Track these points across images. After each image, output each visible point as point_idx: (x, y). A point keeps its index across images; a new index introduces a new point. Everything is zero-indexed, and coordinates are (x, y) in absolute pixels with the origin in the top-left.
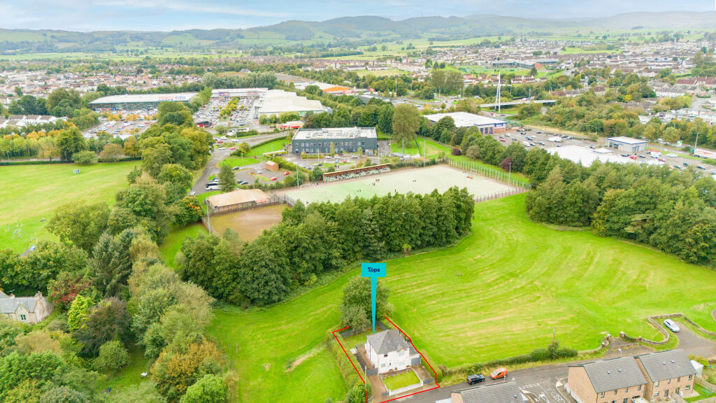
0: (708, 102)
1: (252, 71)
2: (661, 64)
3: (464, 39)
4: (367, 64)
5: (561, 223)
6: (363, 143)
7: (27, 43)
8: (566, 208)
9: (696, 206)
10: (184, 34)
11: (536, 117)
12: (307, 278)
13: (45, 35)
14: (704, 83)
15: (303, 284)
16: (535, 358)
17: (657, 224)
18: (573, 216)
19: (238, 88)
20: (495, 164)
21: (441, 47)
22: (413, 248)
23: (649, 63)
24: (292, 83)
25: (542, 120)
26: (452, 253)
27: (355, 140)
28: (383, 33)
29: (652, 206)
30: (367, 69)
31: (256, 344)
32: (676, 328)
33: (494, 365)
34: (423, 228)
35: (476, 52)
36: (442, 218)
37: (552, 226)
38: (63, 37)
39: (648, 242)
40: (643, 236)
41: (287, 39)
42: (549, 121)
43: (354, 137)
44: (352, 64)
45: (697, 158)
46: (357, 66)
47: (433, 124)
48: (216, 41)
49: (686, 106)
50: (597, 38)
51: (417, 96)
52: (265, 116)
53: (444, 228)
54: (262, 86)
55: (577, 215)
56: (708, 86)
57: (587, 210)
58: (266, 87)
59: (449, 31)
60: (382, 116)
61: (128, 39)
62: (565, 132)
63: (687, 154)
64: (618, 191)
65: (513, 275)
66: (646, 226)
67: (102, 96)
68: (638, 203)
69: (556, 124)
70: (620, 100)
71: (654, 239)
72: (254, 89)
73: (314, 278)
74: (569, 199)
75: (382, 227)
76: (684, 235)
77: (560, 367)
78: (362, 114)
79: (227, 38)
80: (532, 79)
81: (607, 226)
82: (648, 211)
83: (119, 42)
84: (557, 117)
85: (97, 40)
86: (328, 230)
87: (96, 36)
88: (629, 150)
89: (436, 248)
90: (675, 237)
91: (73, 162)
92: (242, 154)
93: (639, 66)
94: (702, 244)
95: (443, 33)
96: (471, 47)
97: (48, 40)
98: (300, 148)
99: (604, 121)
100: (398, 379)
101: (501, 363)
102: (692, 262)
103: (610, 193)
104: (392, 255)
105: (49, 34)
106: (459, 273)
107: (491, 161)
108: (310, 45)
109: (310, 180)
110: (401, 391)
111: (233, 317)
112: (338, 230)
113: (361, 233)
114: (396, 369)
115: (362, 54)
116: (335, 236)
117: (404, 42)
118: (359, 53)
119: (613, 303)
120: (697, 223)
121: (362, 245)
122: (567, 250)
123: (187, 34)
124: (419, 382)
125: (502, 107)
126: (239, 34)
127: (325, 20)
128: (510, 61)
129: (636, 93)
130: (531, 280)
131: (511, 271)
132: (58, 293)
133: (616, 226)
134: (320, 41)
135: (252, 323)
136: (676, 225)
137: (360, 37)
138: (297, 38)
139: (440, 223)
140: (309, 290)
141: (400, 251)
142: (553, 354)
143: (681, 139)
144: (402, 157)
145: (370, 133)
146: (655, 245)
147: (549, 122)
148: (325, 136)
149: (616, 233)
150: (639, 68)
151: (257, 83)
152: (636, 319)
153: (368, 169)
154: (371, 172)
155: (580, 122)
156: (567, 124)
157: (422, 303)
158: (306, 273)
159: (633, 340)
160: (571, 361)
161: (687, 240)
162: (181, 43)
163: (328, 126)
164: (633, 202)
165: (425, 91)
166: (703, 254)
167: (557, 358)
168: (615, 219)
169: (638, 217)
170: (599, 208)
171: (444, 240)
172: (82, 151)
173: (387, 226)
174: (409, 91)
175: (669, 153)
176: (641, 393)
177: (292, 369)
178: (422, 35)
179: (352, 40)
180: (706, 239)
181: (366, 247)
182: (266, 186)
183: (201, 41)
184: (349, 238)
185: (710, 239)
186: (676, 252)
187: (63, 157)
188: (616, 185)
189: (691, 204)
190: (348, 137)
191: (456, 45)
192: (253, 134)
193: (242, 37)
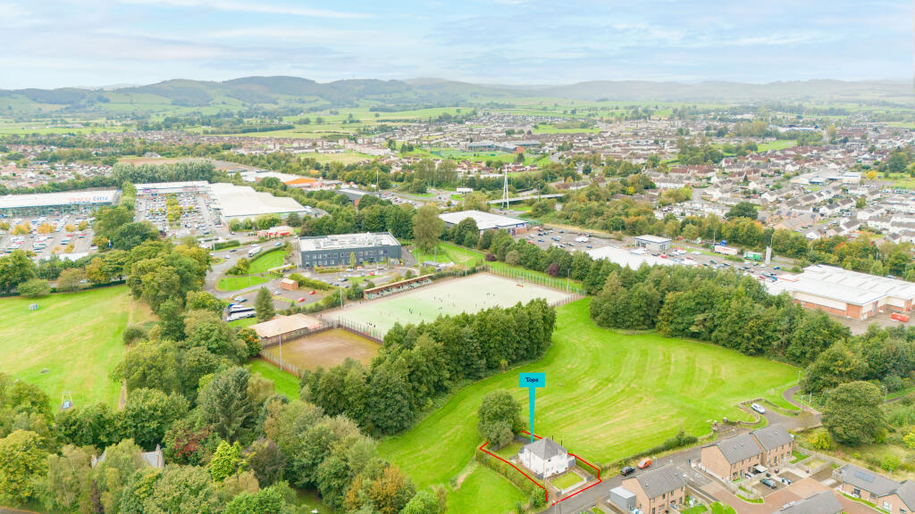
0: (705, 194)
2: (645, 148)
3: (414, 110)
4: (315, 145)
5: (627, 327)
6: (385, 252)
8: (631, 312)
9: (748, 304)
11: (552, 214)
12: (425, 402)
14: (696, 171)
15: (422, 409)
16: (668, 447)
17: (717, 322)
18: (639, 321)
19: (163, 181)
20: (540, 270)
21: (393, 121)
22: (509, 364)
23: (633, 147)
24: (236, 173)
25: (559, 217)
26: (545, 365)
27: (376, 249)
28: (306, 98)
29: (710, 306)
30: (317, 151)
32: (762, 410)
33: (637, 457)
34: (518, 342)
35: (440, 130)
36: (535, 331)
37: (620, 331)
39: (710, 340)
40: (706, 335)
41: (173, 104)
42: (566, 218)
43: (373, 245)
44: (296, 145)
45: (718, 255)
46: (303, 148)
47: (452, 227)
48: (64, 107)
49: (687, 199)
50: (565, 112)
51: (406, 189)
52: (237, 221)
53: (536, 341)
54: (197, 179)
55: (642, 319)
56: (700, 175)
57: (651, 314)
58: (203, 179)
59: (391, 99)
60: (392, 218)
62: (590, 231)
63: (708, 251)
64: (678, 293)
65: (609, 380)
66: (707, 324)
68: (698, 303)
69: (574, 222)
70: (624, 192)
71: (716, 337)
72: (189, 183)
73: (430, 402)
74: (634, 303)
75: (483, 345)
76: (742, 330)
77: (689, 452)
78: (366, 217)
79: (83, 102)
80: (521, 167)
81: (673, 326)
82: (707, 311)
84: (575, 214)
86: (436, 352)
88: (656, 248)
90: (734, 333)
91: (16, 294)
92: (241, 272)
93: (626, 151)
94: (758, 337)
95: (383, 101)
96: (430, 122)
98: (311, 261)
99: (623, 218)
100: (563, 480)
101: (643, 455)
102: (751, 355)
103: (670, 296)
106: (560, 384)
107: (534, 266)
109: (349, 298)
110: (571, 488)
112: (445, 351)
113: (464, 352)
114: (558, 472)
115: (293, 128)
116: (442, 357)
117: (340, 111)
118: (289, 127)
119: (704, 396)
120: (752, 319)
121: (464, 364)
122: (644, 353)
124: (582, 480)
125: (510, 203)
126: (100, 96)
127: (226, 80)
128: (487, 143)
129: (637, 184)
130: (627, 383)
131: (606, 376)
132: (182, 444)
133: (681, 327)
134: (224, 108)
136: (735, 322)
137: (276, 103)
139: (532, 336)
140: (428, 415)
141: (498, 367)
142: (682, 442)
143: (700, 236)
144: (437, 266)
145: (388, 239)
146: (716, 342)
147: (568, 220)
148: (336, 246)
149: (682, 333)
150: (625, 153)
151: (188, 174)
152: (730, 407)
153: (411, 282)
154: (413, 285)
155: (600, 219)
156: (587, 222)
158: (424, 397)
159: (733, 424)
160: (694, 446)
161: (745, 335)
163: (331, 232)
164: (694, 303)
165: (416, 184)
166: (759, 346)
167: (684, 445)
168: (679, 320)
169: (700, 317)
170: (662, 311)
171: (536, 352)
172: (30, 280)
173: (487, 342)
174: (394, 184)
175: (693, 250)
176: (759, 461)
177: (459, 486)
178: (358, 103)
179: (269, 107)
180: (761, 333)
181: (468, 366)
183: (40, 106)
184: (453, 358)
185: (763, 333)
186: (736, 346)
188: (673, 288)
189: (744, 303)
190: (366, 245)
191: (410, 118)
192: (235, 245)
193: (106, 101)
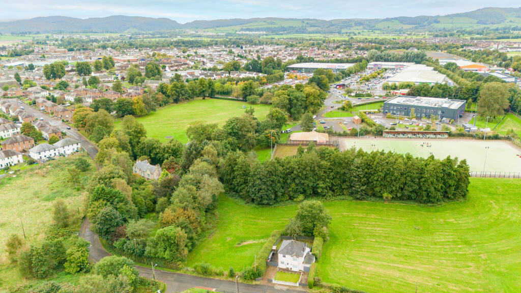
1: (418, 49)
6: (443, 112)
7: (292, 27)
10: (393, 20)
12: (296, 196)
13: (303, 22)
15: (293, 199)
19: (393, 61)
22: (393, 198)
24: (437, 60)
31: (237, 225)
34: (404, 184)
38: (313, 23)
41: (478, 23)
43: (437, 106)
44: (516, 46)
48: (414, 26)
52: (388, 84)
53: (424, 188)
61: (353, 25)
65: (467, 243)
67: (298, 63)
73: (301, 197)
75: (368, 175)
83: (346, 27)
85: (333, 25)
86: (320, 166)
87: (333, 23)
89: (417, 203)
91: (246, 101)
92: (346, 109)
97: (304, 26)
98: (389, 110)
100: (287, 275)
104: (373, 199)
105: (306, 22)
106: (418, 227)
108: (495, 28)
109: (373, 134)
111: (238, 206)
112: (329, 169)
113: (348, 176)
114: (291, 269)
116: (325, 172)
121: (348, 184)
123: (395, 20)
124: (296, 282)
126: (436, 20)
130: (479, 252)
131: (469, 239)
135: (245, 213)
138: (488, 22)
139: (421, 184)
141: (381, 197)
145: (456, 105)
148: (414, 103)
153: (426, 133)
154: (428, 136)
157: (363, 238)
158: (295, 191)
162: (388, 27)
163: (425, 95)
171: (425, 198)
172: (252, 95)
173: (372, 175)
177: (241, 246)
181: (351, 187)
182: (336, 133)
183: (404, 26)
184: (338, 176)
187: (244, 98)
190: (433, 106)
192: (368, 96)
193: (438, 22)
